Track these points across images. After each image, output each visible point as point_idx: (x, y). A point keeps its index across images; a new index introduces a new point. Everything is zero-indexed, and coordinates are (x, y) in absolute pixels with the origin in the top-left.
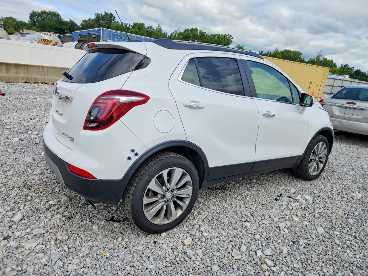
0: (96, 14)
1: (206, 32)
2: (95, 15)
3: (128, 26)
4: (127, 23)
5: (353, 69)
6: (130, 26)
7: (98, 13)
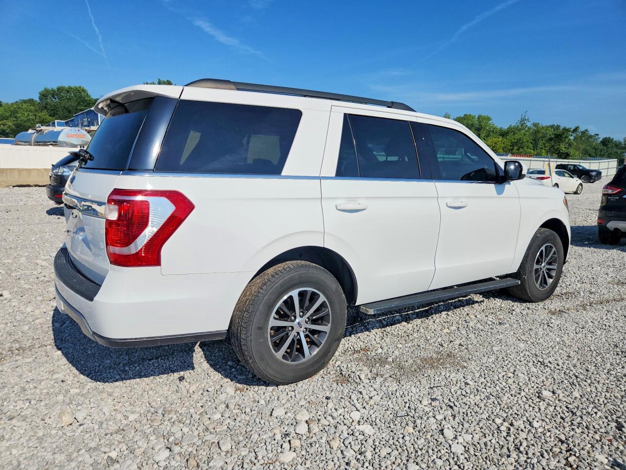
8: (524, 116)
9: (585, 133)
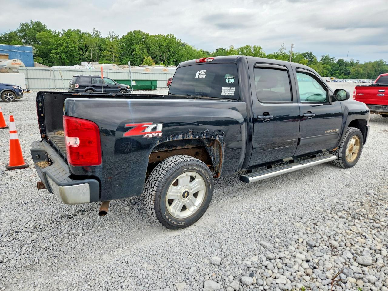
0: (21, 23)
1: (149, 34)
2: (20, 25)
3: (57, 33)
4: (56, 31)
5: (334, 59)
6: (59, 33)
7: (24, 23)
8: (282, 46)
9: (327, 56)
